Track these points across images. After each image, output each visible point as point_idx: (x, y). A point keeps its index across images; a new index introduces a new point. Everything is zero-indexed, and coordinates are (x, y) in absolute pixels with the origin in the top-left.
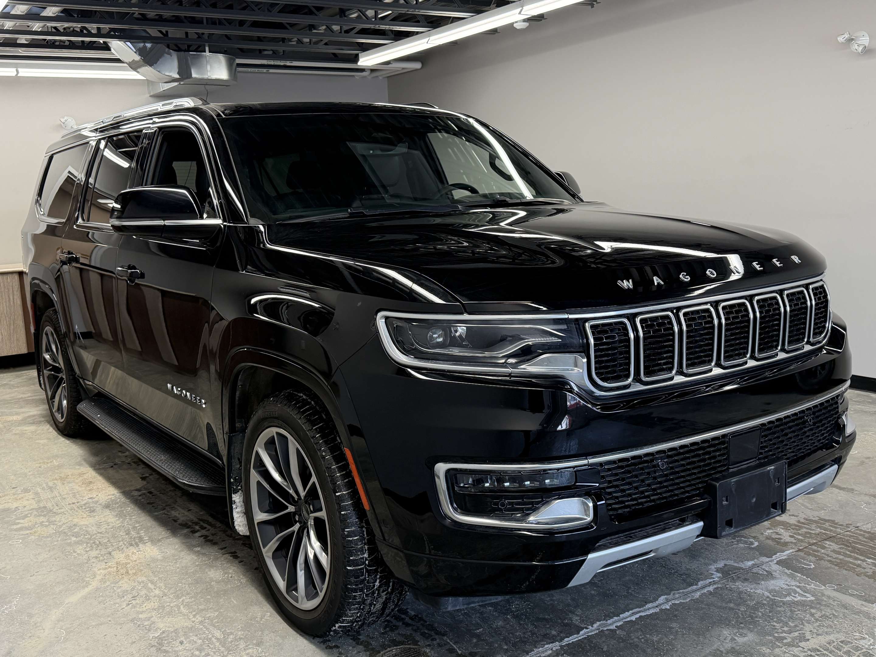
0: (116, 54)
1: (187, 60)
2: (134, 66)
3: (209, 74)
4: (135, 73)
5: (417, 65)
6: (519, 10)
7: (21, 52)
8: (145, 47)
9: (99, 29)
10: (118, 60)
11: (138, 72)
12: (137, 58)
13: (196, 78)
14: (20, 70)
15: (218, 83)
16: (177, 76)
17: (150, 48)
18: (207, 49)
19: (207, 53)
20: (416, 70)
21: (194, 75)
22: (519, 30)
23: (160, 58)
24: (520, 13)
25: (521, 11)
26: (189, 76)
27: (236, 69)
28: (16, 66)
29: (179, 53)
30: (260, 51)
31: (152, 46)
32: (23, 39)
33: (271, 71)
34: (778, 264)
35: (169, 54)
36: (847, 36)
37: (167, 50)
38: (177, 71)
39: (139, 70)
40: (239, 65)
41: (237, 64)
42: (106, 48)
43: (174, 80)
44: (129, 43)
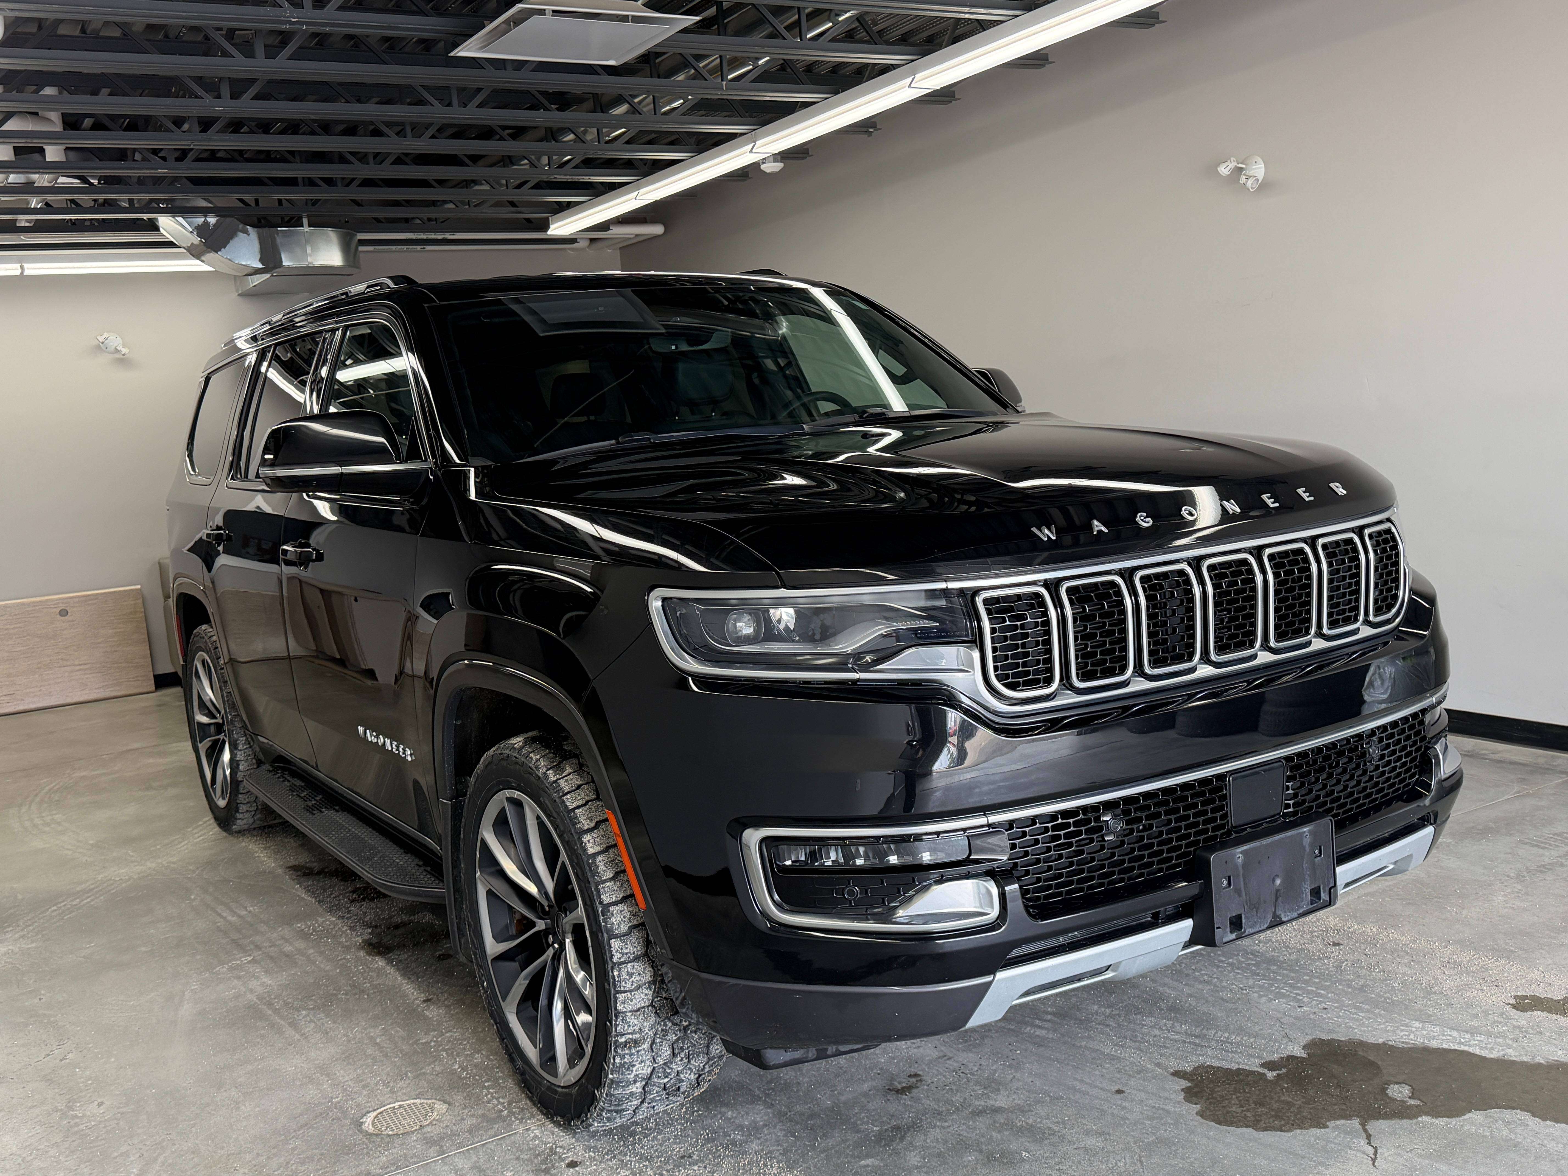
0: (168, 236)
1: (274, 240)
2: (195, 253)
3: (310, 259)
4: (198, 262)
5: (657, 229)
6: (751, 146)
7: (24, 239)
8: (206, 223)
9: (131, 201)
10: (170, 244)
11: (203, 261)
12: (196, 240)
13: (289, 267)
14: (26, 265)
15: (327, 271)
16: (260, 266)
17: (214, 225)
18: (305, 221)
19: (306, 229)
20: (656, 237)
21: (286, 263)
22: (769, 174)
23: (232, 238)
24: (751, 151)
25: (754, 146)
26: (279, 264)
27: (357, 249)
28: (21, 260)
29: (261, 230)
30: (407, 220)
31: (217, 221)
32: (23, 220)
33: (428, 248)
34: (1305, 496)
35: (246, 232)
36: (1232, 165)
37: (241, 226)
38: (259, 256)
39: (203, 258)
40: (362, 242)
41: (359, 240)
42: (153, 227)
43: (257, 271)
44: (180, 219)
